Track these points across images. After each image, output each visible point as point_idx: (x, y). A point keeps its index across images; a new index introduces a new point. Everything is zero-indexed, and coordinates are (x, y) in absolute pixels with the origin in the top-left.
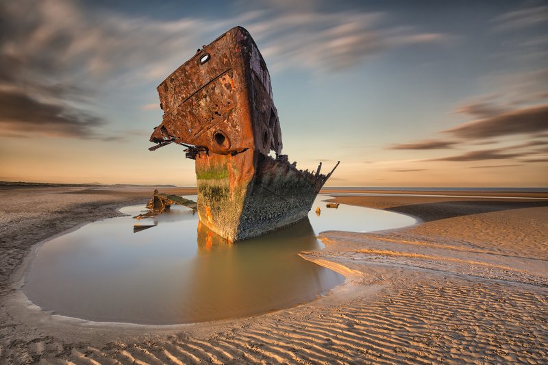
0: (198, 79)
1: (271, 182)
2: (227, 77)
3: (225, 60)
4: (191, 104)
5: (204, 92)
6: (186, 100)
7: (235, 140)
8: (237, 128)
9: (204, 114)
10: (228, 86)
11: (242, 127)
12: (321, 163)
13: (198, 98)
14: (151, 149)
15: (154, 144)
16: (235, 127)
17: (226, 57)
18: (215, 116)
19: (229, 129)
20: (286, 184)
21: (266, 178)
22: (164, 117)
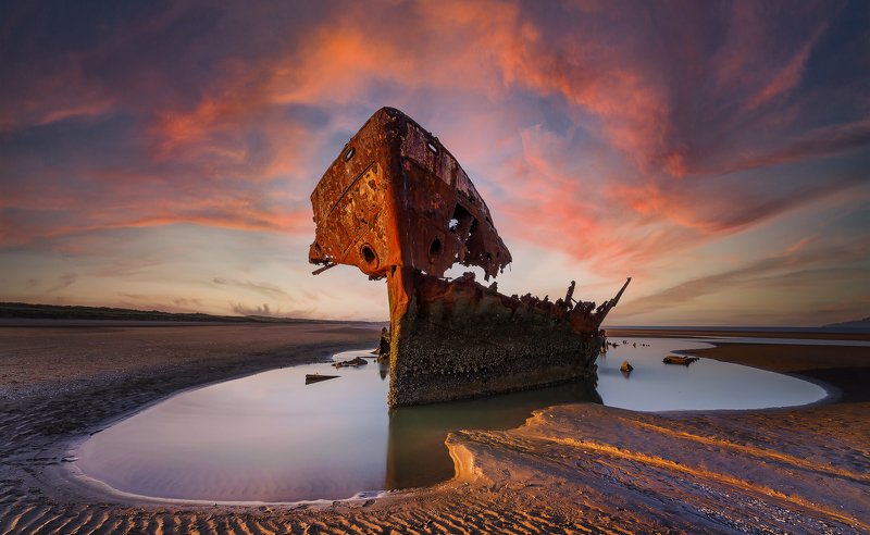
0: (344, 180)
1: (447, 314)
2: (371, 172)
3: (369, 151)
4: (338, 213)
5: (350, 196)
6: (333, 208)
7: (383, 255)
8: (385, 238)
9: (351, 223)
10: (372, 184)
11: (388, 237)
12: (573, 283)
13: (345, 204)
14: (314, 273)
15: (317, 267)
16: (381, 237)
17: (370, 148)
18: (362, 225)
19: (376, 241)
20: (482, 317)
21: (435, 309)
22: (318, 231)
